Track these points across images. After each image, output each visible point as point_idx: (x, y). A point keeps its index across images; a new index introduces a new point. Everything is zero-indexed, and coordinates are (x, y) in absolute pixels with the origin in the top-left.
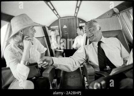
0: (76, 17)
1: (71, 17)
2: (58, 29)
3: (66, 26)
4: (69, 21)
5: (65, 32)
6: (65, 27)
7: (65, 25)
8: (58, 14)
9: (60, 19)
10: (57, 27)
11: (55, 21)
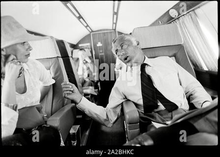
0: (115, 30)
1: (107, 30)
2: (89, 47)
3: (101, 43)
4: (105, 35)
5: (100, 53)
6: (99, 44)
7: (99, 42)
8: (88, 26)
9: (92, 33)
10: (89, 44)
11: (85, 36)
